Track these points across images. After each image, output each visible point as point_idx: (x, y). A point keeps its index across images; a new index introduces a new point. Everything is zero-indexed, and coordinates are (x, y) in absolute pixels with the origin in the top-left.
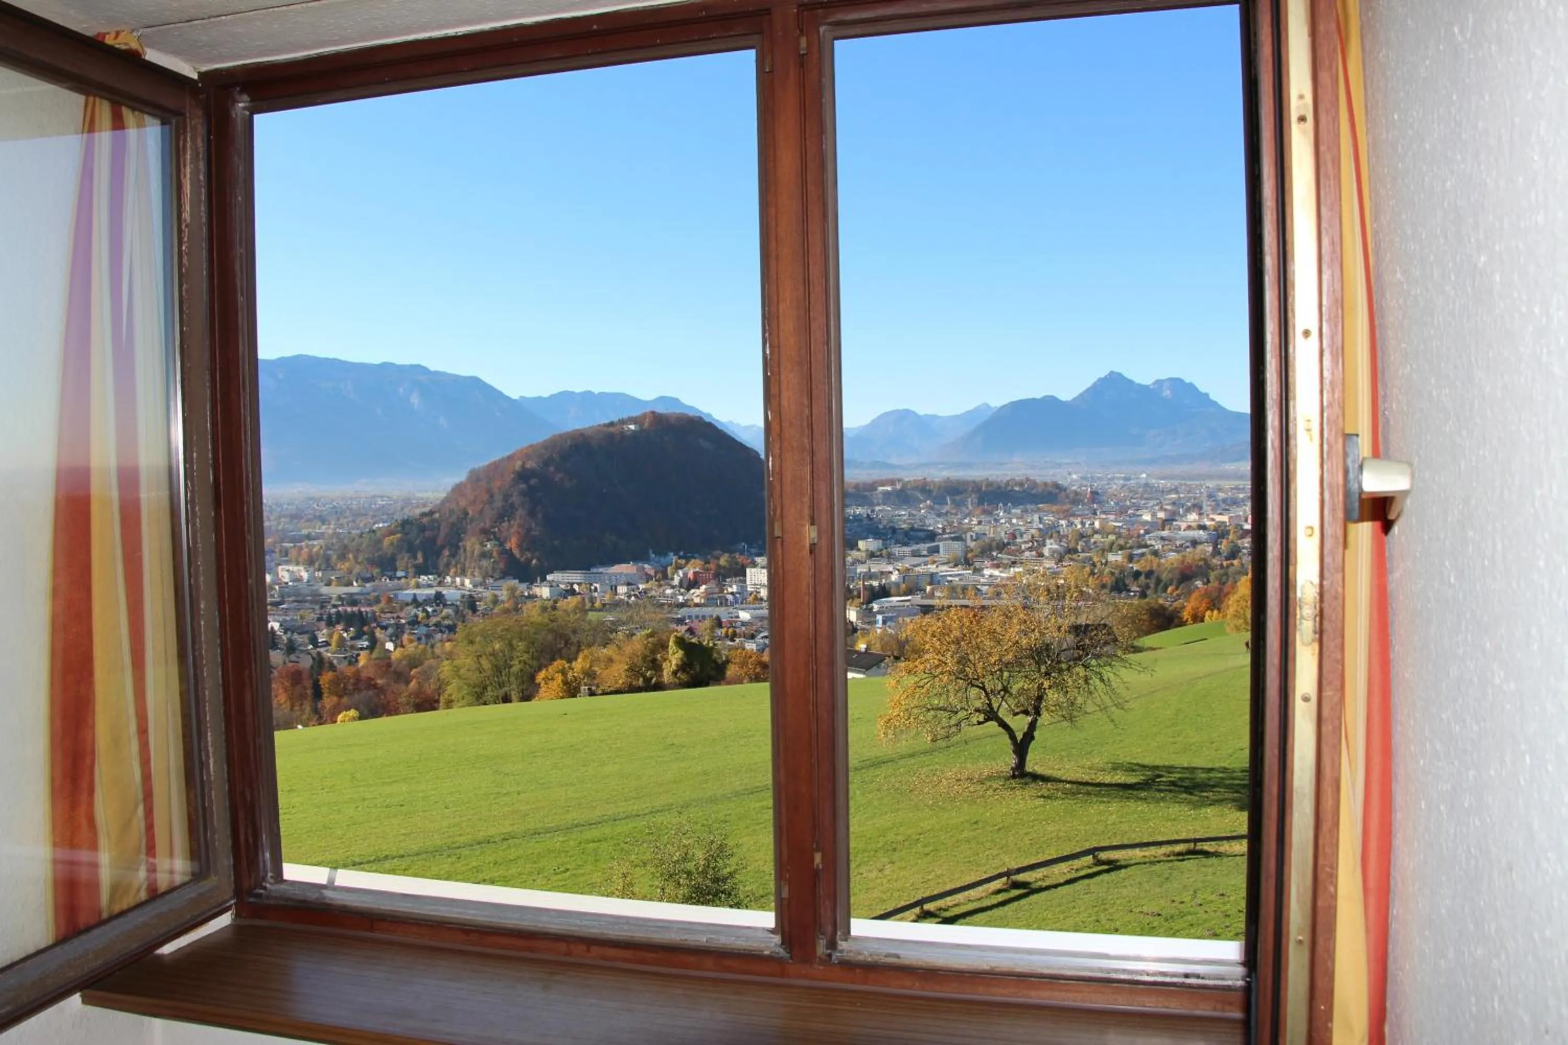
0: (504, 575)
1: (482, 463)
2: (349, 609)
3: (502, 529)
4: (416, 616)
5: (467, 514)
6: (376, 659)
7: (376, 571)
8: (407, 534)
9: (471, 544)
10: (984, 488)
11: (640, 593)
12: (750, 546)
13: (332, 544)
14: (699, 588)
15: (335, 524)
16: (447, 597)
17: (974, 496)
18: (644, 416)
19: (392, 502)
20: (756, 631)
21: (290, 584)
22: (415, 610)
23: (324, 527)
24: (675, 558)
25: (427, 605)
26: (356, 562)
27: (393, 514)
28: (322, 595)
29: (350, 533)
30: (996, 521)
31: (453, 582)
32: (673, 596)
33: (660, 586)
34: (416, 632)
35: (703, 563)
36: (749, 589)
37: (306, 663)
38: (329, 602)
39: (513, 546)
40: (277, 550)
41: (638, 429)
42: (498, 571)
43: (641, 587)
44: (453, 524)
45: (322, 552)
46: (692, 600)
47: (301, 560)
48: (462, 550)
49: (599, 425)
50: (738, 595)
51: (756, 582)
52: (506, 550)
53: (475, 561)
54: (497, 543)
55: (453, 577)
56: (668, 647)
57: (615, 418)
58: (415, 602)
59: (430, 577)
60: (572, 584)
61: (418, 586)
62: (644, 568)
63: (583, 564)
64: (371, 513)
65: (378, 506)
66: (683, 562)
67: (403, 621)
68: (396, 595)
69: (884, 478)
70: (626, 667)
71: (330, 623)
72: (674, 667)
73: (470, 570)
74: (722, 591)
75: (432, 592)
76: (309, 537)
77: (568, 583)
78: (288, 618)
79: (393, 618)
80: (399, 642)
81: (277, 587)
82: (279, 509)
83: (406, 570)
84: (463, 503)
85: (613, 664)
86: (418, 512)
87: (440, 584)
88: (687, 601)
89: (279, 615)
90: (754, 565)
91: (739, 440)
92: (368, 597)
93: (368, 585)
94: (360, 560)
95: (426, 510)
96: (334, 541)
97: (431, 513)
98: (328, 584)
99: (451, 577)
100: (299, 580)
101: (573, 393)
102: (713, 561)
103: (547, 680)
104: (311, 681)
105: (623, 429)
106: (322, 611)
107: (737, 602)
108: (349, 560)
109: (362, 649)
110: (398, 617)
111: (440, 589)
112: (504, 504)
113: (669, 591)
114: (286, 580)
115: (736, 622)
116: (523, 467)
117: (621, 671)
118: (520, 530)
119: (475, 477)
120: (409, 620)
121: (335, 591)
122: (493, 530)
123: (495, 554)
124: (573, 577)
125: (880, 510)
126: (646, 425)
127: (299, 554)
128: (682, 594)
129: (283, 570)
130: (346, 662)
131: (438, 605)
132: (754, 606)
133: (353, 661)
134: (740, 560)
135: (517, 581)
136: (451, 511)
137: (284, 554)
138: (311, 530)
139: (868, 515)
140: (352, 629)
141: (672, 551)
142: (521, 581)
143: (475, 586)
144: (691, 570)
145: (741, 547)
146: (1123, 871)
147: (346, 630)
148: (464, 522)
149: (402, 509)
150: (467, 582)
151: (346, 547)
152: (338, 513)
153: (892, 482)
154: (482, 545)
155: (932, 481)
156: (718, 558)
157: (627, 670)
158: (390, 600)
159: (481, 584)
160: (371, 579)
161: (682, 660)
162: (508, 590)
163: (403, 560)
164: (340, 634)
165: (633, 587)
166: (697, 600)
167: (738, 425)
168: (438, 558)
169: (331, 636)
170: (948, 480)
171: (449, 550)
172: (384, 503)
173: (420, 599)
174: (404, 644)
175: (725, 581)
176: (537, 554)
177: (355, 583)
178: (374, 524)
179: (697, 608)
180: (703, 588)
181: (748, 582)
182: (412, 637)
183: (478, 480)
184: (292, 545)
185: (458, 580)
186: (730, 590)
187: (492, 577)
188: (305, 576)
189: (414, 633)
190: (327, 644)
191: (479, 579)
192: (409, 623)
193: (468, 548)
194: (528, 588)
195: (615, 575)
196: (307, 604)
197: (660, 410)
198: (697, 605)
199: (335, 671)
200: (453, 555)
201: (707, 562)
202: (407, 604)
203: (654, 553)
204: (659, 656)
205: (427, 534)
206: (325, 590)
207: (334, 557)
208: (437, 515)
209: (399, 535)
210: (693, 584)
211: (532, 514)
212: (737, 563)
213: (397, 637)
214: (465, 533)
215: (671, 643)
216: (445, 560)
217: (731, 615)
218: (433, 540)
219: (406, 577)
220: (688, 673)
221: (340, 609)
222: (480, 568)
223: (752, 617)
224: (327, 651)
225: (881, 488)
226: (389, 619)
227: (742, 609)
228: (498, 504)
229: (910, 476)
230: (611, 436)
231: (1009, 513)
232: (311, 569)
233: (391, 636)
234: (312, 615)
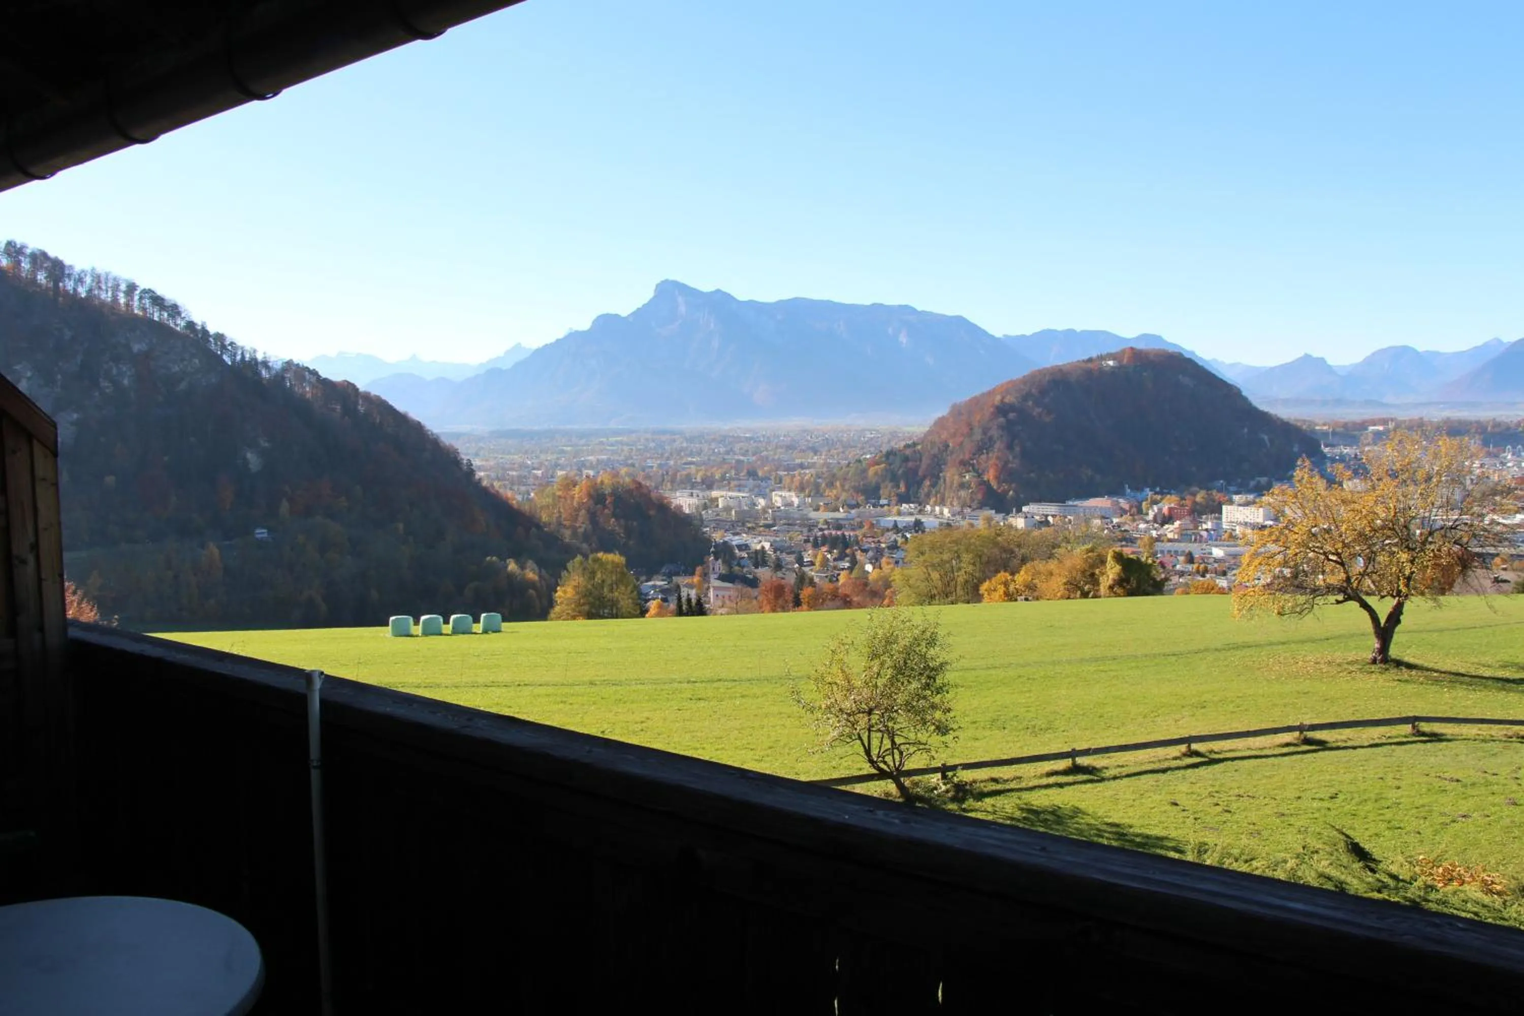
0: (982, 505)
1: (964, 396)
2: (834, 532)
3: (980, 461)
4: (896, 541)
5: (948, 446)
6: (856, 578)
7: (861, 498)
8: (890, 465)
9: (950, 474)
10: (1489, 429)
11: (1113, 526)
12: (1229, 484)
13: (823, 473)
14: (1173, 524)
15: (826, 455)
16: (925, 524)
17: (1477, 437)
18: (1123, 351)
19: (880, 435)
20: (1229, 568)
21: (782, 508)
22: (895, 536)
23: (816, 458)
24: (1150, 493)
25: (907, 531)
26: (844, 490)
27: (880, 446)
28: (811, 519)
29: (839, 463)
30: (1503, 464)
31: (933, 511)
32: (1146, 531)
33: (1134, 520)
34: (894, 556)
35: (1177, 499)
36: (1224, 527)
37: (791, 579)
38: (817, 526)
39: (991, 478)
40: (772, 478)
41: (1117, 364)
42: (976, 502)
43: (1115, 520)
44: (935, 456)
45: (812, 479)
46: (1166, 535)
47: (794, 487)
48: (942, 480)
49: (1078, 361)
50: (1212, 532)
51: (1233, 520)
52: (985, 482)
53: (954, 492)
54: (975, 474)
55: (933, 506)
56: (1106, 562)
57: (1094, 355)
58: (896, 528)
59: (912, 505)
60: (1047, 516)
61: (899, 513)
62: (1118, 503)
63: (1058, 497)
64: (859, 445)
65: (866, 439)
66: (1159, 497)
67: (883, 545)
68: (878, 521)
69: (1376, 417)
70: (1065, 580)
71: (816, 545)
72: (1110, 582)
73: (949, 500)
74: (1196, 528)
75: (911, 519)
76: (802, 466)
77: (1043, 515)
78: (778, 539)
79: (873, 542)
80: (878, 564)
81: (770, 511)
82: (776, 441)
83: (889, 498)
84: (944, 436)
85: (1053, 577)
86: (902, 444)
87: (921, 512)
88: (1160, 536)
89: (771, 536)
90: (1231, 502)
91: (1221, 377)
92: (852, 522)
93: (853, 511)
94: (847, 487)
95: (910, 442)
96: (825, 470)
97: (915, 444)
98: (817, 509)
99: (931, 506)
100: (790, 504)
101: (1055, 331)
102: (1188, 497)
103: (990, 591)
104: (792, 595)
105: (1102, 365)
106: (810, 534)
107: (1211, 539)
108: (836, 487)
109: (843, 569)
110: (879, 542)
111: (919, 517)
112: (984, 437)
113: (1142, 526)
114: (779, 505)
115: (1208, 558)
116: (1002, 401)
117: (1060, 583)
118: (997, 462)
119: (957, 411)
120: (889, 544)
121: (822, 516)
122: (971, 462)
123: (973, 485)
124: (1050, 509)
125: (1369, 451)
126: (1125, 361)
127: (792, 481)
128: (1155, 529)
129: (776, 495)
130: (827, 580)
131: (917, 532)
132: (1228, 543)
133: (834, 579)
134: (1217, 498)
135: (993, 512)
136: (933, 443)
137: (778, 481)
138: (803, 460)
139: (1356, 455)
140: (835, 551)
141: (1148, 487)
142: (998, 512)
143: (953, 515)
144: (1167, 504)
145: (1219, 485)
146: (1445, 743)
147: (830, 552)
148: (944, 453)
149: (889, 441)
150: (946, 511)
151: (834, 476)
152: (829, 443)
153: (1384, 422)
154: (962, 476)
155: (1429, 421)
156: (1194, 495)
157: (1065, 584)
158: (872, 526)
159: (959, 513)
160: (857, 506)
161: (1119, 575)
162: (984, 520)
163: (886, 490)
164: (823, 555)
165: (1107, 520)
166: (1170, 536)
167: (1223, 363)
168: (919, 488)
169: (815, 556)
170: (1448, 418)
171: (930, 481)
172: (872, 436)
173: (900, 526)
174: (882, 566)
175: (1201, 518)
176: (1013, 485)
177: (841, 509)
178: (862, 455)
179: (1171, 543)
180: (1177, 523)
181: (1224, 519)
182: (891, 560)
183: (960, 414)
184: (786, 473)
185: (937, 509)
186: (1205, 526)
187: (970, 507)
188: (796, 501)
189: (892, 557)
190: (812, 564)
191: (957, 509)
192: (889, 548)
193: (947, 479)
194: (1004, 519)
195: (1090, 508)
196: (796, 527)
197: (1141, 346)
198: (1170, 540)
199: (814, 587)
200: (933, 485)
201: (1183, 499)
202: (888, 530)
203: (1129, 488)
204: (1097, 571)
205: (910, 464)
206: (813, 515)
207: (823, 485)
208: (919, 447)
209: (883, 466)
210: (1167, 520)
211: (1010, 447)
212: (1214, 501)
213: (877, 560)
214: (945, 464)
215: (1109, 558)
216: (926, 490)
217: (1204, 552)
218: (915, 471)
219: (889, 505)
220: (1124, 587)
221: (826, 532)
222: (959, 498)
223: (1226, 555)
224: (811, 570)
225: (1371, 428)
226: (870, 543)
227: (1216, 546)
228: (978, 436)
229: (1403, 415)
230: (1089, 373)
231: (1518, 456)
232: (802, 495)
233: (870, 559)
234: (800, 537)
